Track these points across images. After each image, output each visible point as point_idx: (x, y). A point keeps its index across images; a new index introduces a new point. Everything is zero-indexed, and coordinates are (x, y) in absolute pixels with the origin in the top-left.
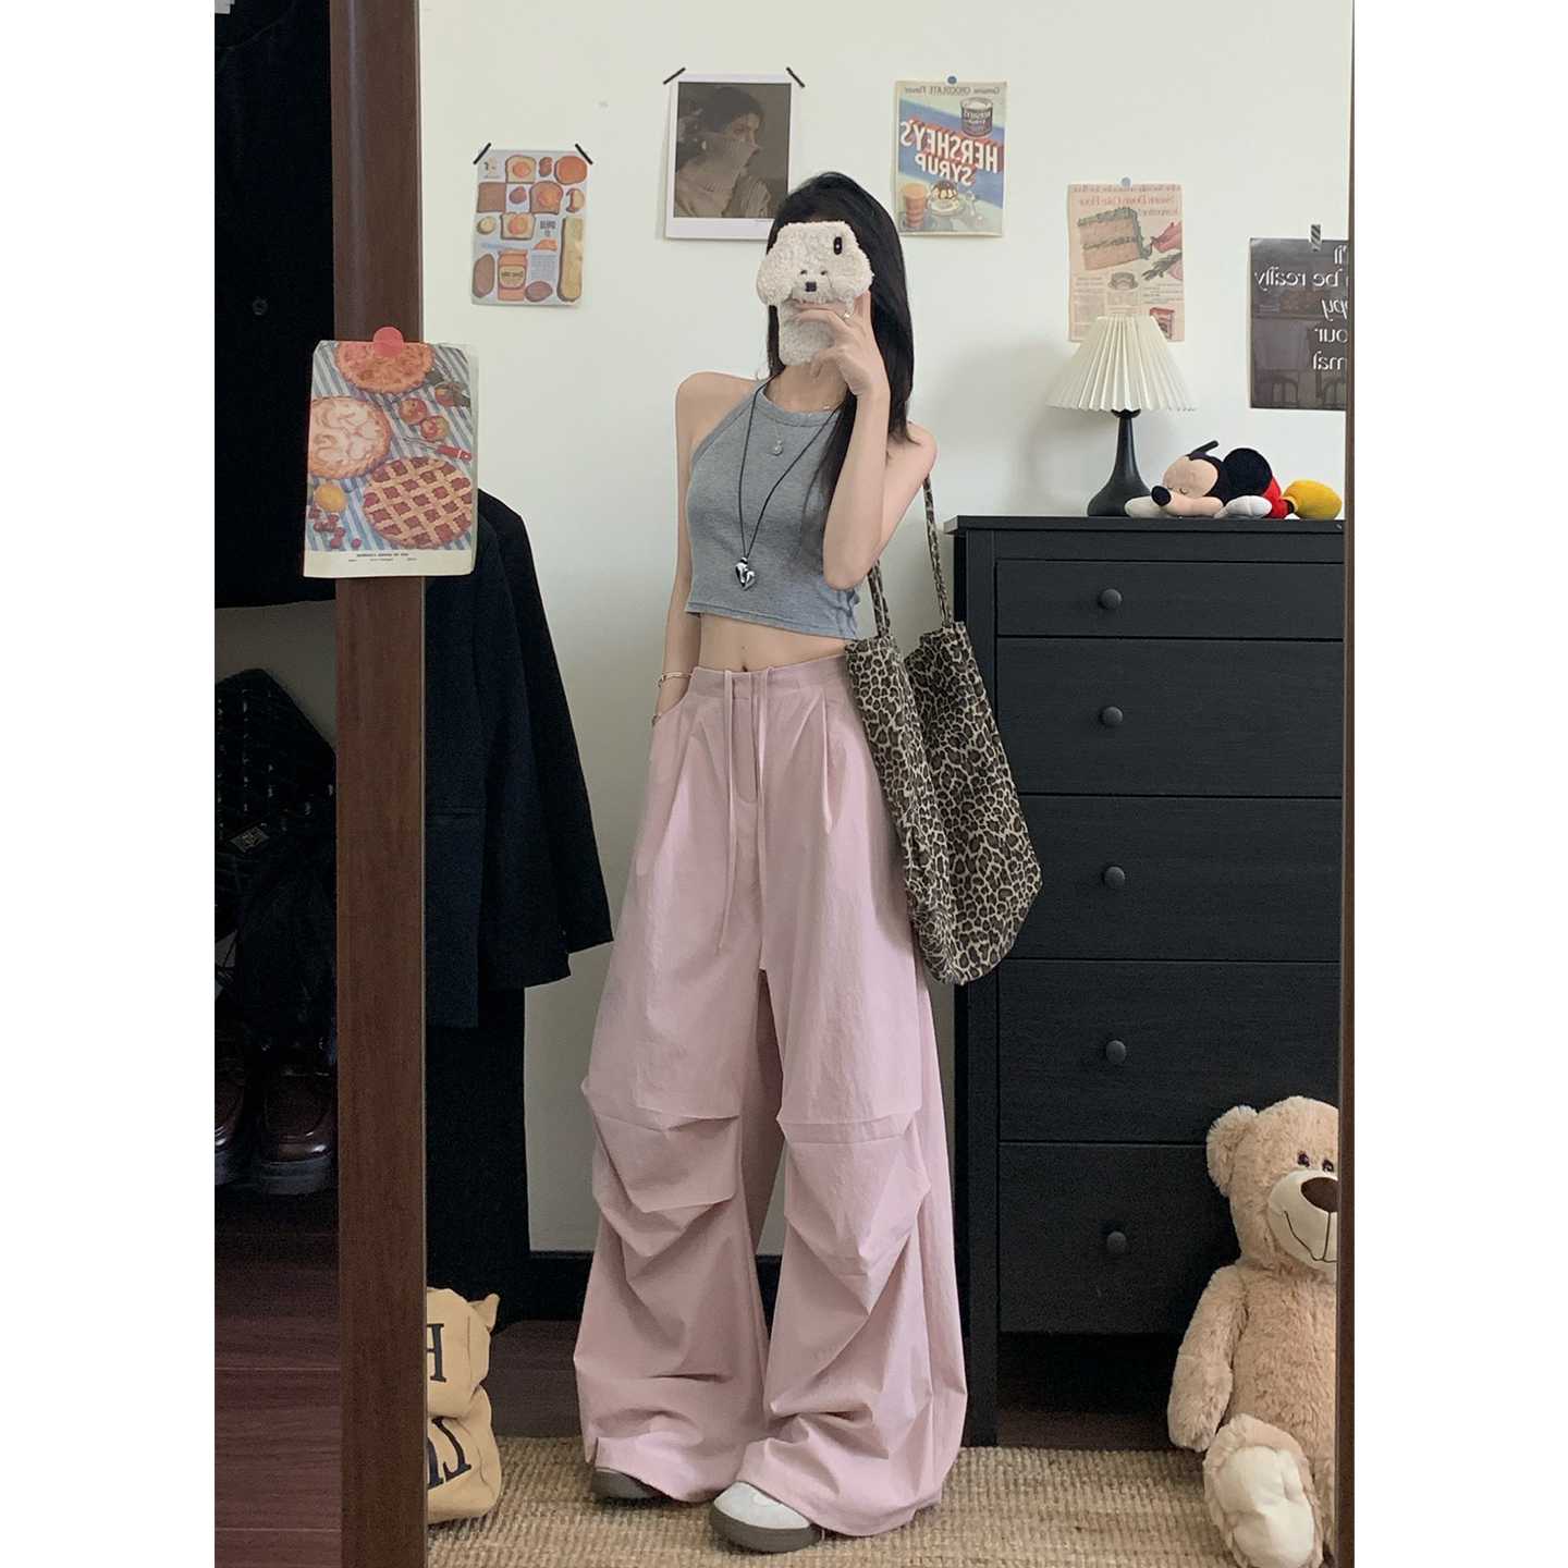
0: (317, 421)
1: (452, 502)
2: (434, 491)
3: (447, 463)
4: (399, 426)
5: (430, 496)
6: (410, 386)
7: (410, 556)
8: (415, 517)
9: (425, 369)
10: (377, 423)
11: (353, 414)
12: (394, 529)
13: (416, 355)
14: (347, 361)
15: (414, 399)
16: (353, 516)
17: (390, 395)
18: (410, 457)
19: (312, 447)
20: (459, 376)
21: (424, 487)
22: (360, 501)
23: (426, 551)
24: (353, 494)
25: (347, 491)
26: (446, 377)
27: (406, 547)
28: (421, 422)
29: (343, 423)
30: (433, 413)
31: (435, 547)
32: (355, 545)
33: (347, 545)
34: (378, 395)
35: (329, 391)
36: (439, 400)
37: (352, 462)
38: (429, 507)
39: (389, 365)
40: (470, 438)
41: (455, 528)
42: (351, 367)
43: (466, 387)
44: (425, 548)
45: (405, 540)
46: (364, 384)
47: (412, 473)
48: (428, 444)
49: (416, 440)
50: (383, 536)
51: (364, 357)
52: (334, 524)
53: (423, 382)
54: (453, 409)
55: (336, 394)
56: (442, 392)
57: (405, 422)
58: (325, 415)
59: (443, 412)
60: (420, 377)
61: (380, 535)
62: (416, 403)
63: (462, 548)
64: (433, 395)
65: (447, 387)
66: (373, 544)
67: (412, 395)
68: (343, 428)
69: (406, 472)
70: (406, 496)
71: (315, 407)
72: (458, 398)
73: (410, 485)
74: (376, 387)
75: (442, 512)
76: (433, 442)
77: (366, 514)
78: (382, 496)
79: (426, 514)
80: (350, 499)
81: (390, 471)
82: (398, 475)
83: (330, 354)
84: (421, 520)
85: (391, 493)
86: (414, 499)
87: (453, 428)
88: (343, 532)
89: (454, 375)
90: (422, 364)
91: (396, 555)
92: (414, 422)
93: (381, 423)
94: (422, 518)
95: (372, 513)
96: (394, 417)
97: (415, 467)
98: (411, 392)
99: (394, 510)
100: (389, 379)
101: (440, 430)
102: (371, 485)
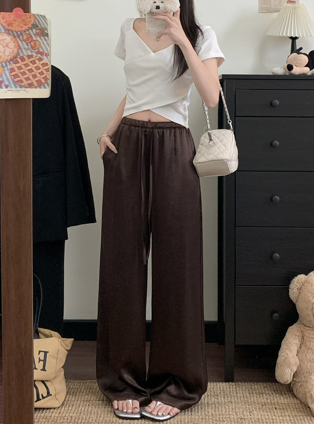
1: (42, 71)
2: (35, 67)
3: (40, 57)
4: (22, 44)
5: (34, 69)
6: (26, 29)
7: (26, 91)
8: (28, 77)
9: (32, 22)
10: (14, 42)
11: (6, 39)
12: (21, 81)
13: (29, 18)
14: (3, 19)
16: (6, 76)
17: (19, 33)
18: (26, 55)
20: (44, 25)
21: (32, 66)
22: (8, 71)
24: (5, 68)
26: (39, 26)
27: (26, 87)
28: (30, 42)
29: (2, 42)
30: (34, 38)
31: (36, 88)
32: (7, 87)
33: (3, 87)
34: (14, 32)
36: (37, 34)
37: (5, 57)
38: (33, 73)
39: (18, 21)
40: (48, 48)
41: (43, 81)
42: (5, 22)
43: (47, 29)
44: (32, 88)
45: (25, 85)
46: (9, 28)
47: (27, 61)
48: (33, 51)
49: (28, 49)
50: (16, 83)
51: (9, 18)
53: (31, 28)
54: (42, 37)
56: (38, 31)
57: (25, 42)
59: (38, 38)
60: (30, 26)
61: (15, 83)
62: (29, 35)
63: (45, 88)
64: (35, 32)
65: (40, 29)
66: (13, 86)
68: (2, 44)
69: (25, 60)
70: (25, 69)
72: (44, 33)
73: (26, 65)
74: (14, 29)
75: (38, 75)
76: (35, 50)
77: (10, 76)
78: (16, 69)
79: (32, 76)
80: (4, 70)
81: (19, 60)
82: (22, 61)
84: (30, 78)
85: (20, 68)
86: (28, 70)
87: (42, 45)
88: (2, 82)
89: (42, 25)
91: (21, 90)
92: (27, 42)
93: (16, 42)
95: (13, 75)
96: (20, 40)
97: (28, 59)
98: (26, 31)
99: (21, 75)
100: (19, 26)
101: (37, 45)
102: (12, 65)
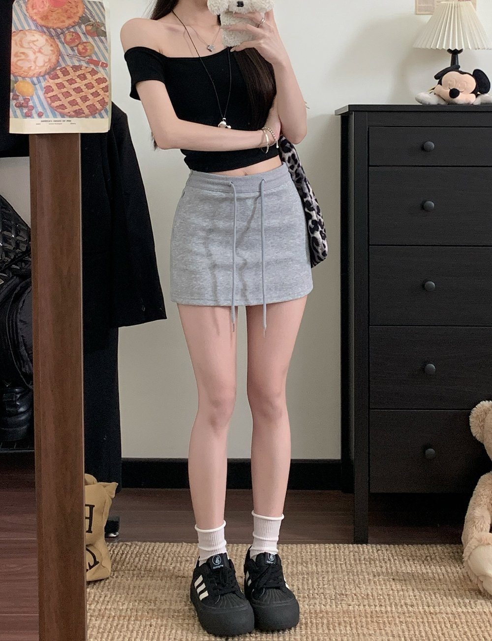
0: (16, 44)
1: (96, 91)
2: (85, 85)
3: (93, 68)
4: (64, 47)
5: (83, 88)
6: (70, 25)
7: (72, 122)
8: (74, 100)
9: (79, 14)
10: (51, 45)
11: (37, 40)
12: (63, 107)
13: (74, 7)
14: (33, 9)
15: (72, 32)
16: (40, 99)
17: (59, 31)
18: (71, 65)
19: (13, 59)
20: (100, 18)
21: (79, 83)
22: (42, 90)
23: (82, 118)
24: (38, 86)
25: (35, 84)
26: (92, 20)
27: (70, 117)
28: (77, 46)
29: (31, 45)
30: (84, 40)
31: (87, 117)
32: (40, 115)
33: (35, 115)
34: (51, 30)
35: (23, 26)
36: (87, 33)
37: (37, 68)
38: (83, 94)
39: (58, 13)
40: (107, 55)
41: (98, 106)
42: (35, 13)
43: (104, 25)
45: (69, 113)
46: (43, 23)
47: (73, 75)
48: (82, 58)
49: (74, 56)
50: (56, 110)
51: (43, 8)
52: (27, 103)
53: (78, 22)
54: (96, 38)
55: (27, 28)
56: (89, 28)
57: (67, 44)
58: (21, 41)
59: (90, 39)
60: (77, 20)
61: (54, 110)
62: (74, 34)
63: (103, 117)
64: (84, 30)
65: (93, 25)
66: (50, 115)
67: (72, 30)
68: (32, 48)
69: (69, 74)
70: (69, 88)
71: (14, 36)
72: (99, 31)
73: (71, 81)
74: (50, 25)
75: (90, 97)
76: (85, 57)
77: (46, 98)
78: (55, 87)
79: (81, 98)
80: (36, 89)
81: (59, 73)
82: (64, 76)
83: (23, 5)
84: (78, 101)
85: (60, 86)
86: (74, 89)
87: (96, 49)
88: (33, 108)
89: (96, 18)
90: (78, 12)
91: (65, 121)
92: (73, 45)
93: (54, 45)
94: (79, 100)
95: (49, 97)
96: (61, 42)
97: (74, 71)
98: (71, 28)
99: (62, 96)
100: (58, 20)
101: (88, 51)
102: (48, 81)
